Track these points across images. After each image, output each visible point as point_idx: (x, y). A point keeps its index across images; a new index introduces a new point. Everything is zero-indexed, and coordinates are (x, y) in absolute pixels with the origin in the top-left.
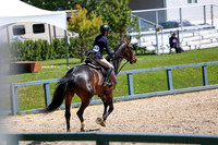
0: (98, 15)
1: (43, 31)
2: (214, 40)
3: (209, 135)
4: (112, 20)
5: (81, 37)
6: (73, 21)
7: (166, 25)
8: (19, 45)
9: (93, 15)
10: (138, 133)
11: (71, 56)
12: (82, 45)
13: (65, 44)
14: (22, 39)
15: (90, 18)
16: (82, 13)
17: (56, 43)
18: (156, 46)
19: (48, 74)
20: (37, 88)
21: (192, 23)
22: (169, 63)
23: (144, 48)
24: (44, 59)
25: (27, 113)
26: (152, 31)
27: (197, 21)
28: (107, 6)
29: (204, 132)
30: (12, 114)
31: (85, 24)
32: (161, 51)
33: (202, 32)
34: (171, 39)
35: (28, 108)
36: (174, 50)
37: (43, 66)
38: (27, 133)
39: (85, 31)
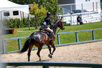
0: (44, 7)
1: (18, 14)
2: (98, 19)
3: (95, 63)
4: (50, 9)
5: (35, 17)
6: (32, 9)
7: (76, 12)
8: (6, 21)
9: (41, 7)
10: (62, 62)
11: (31, 26)
12: (36, 21)
13: (28, 21)
14: (8, 18)
15: (40, 8)
16: (36, 6)
17: (24, 20)
18: (71, 21)
19: (20, 35)
20: (15, 41)
21: (87, 10)
22: (77, 29)
23: (65, 23)
24: (18, 27)
25: (10, 53)
26: (69, 14)
27: (90, 10)
28: (48, 2)
29: (93, 62)
30: (3, 53)
31: (37, 11)
32: (73, 24)
33: (92, 15)
34: (78, 18)
35: (11, 50)
36: (79, 23)
37: (18, 31)
38: (10, 62)
39: (37, 14)
